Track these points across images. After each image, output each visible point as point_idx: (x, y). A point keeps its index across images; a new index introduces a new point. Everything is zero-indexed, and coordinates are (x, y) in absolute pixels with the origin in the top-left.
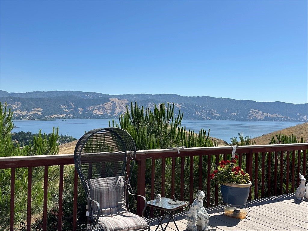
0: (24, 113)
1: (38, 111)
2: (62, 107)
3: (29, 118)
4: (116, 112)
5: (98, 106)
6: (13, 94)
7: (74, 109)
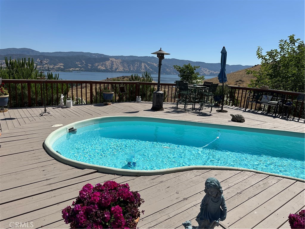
0: (51, 67)
1: (61, 65)
2: (77, 63)
3: (55, 70)
4: (114, 68)
5: (101, 63)
6: (43, 53)
7: (85, 64)
